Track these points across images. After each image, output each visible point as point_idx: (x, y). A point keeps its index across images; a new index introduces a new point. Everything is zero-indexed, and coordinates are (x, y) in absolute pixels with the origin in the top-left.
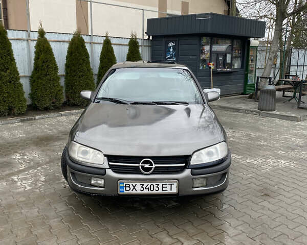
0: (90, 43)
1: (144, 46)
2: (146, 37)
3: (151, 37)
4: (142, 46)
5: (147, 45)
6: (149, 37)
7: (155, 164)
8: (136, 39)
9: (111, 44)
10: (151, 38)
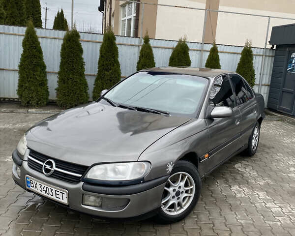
0: (201, 51)
1: (266, 56)
2: (269, 46)
3: (275, 46)
4: (263, 56)
5: (271, 55)
6: (273, 46)
7: (56, 167)
8: (250, 47)
9: (218, 52)
10: (275, 48)
